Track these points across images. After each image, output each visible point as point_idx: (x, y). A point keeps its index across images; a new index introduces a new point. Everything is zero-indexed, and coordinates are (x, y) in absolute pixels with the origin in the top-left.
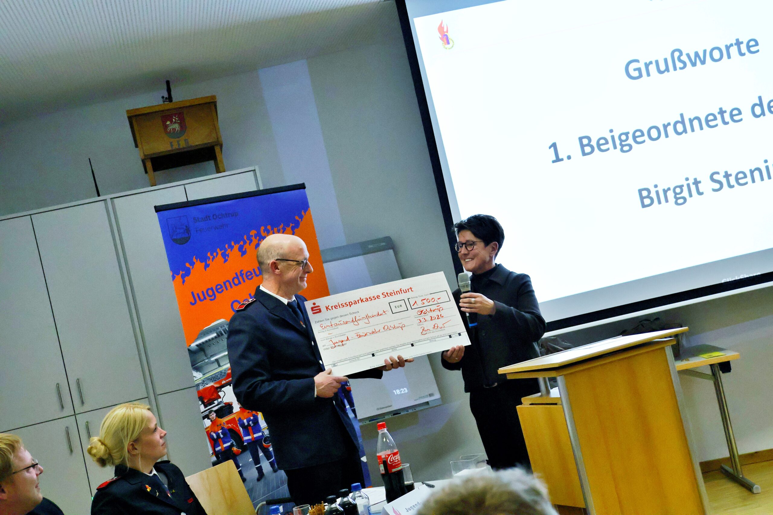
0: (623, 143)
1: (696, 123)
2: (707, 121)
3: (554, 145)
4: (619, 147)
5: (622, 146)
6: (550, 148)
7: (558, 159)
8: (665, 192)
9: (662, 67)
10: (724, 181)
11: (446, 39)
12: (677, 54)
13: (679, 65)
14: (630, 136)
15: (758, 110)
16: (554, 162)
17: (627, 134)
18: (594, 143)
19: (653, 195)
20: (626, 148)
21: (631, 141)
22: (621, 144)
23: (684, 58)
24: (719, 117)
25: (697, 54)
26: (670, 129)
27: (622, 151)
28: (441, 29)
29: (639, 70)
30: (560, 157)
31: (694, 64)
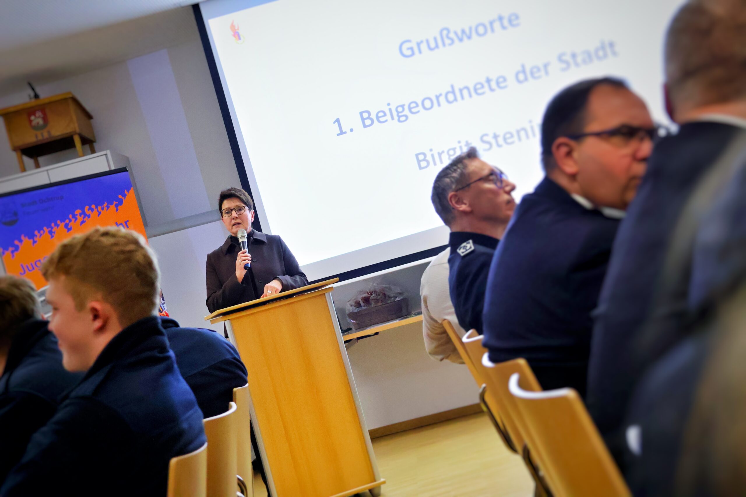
0: (400, 114)
1: (465, 92)
2: (476, 90)
3: (338, 121)
4: (396, 118)
5: (399, 117)
6: (334, 123)
7: (342, 133)
8: (440, 154)
9: (433, 45)
10: (493, 141)
11: (237, 35)
12: (445, 33)
13: (447, 41)
14: (406, 108)
15: (521, 77)
16: (338, 135)
17: (403, 106)
18: (373, 116)
19: (429, 158)
20: (403, 119)
21: (407, 112)
22: (398, 115)
23: (452, 35)
24: (486, 85)
25: (463, 32)
26: (442, 99)
27: (399, 121)
28: (233, 27)
29: (412, 49)
30: (344, 131)
31: (461, 40)
